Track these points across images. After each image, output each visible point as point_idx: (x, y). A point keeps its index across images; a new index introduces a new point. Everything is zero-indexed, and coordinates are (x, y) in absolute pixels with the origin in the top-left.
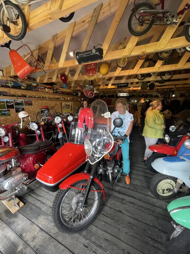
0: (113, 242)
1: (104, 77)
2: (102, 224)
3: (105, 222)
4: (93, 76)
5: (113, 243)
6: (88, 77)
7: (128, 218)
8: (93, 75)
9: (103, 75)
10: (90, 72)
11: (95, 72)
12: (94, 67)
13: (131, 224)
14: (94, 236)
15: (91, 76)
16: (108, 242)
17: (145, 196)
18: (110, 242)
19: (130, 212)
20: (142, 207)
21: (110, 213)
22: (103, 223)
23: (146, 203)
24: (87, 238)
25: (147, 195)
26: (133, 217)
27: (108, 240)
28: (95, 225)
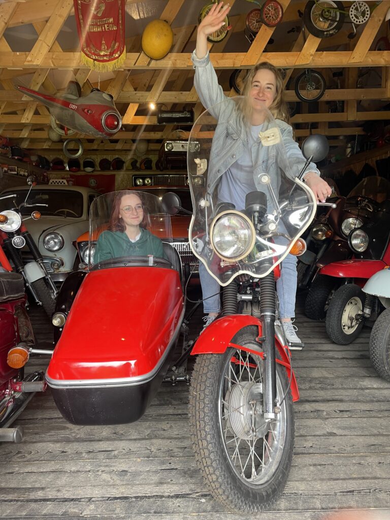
0: (366, 488)
1: (154, 65)
2: (312, 472)
3: (315, 465)
4: (111, 57)
5: (368, 491)
6: (92, 60)
7: (361, 439)
8: (111, 54)
9: (152, 59)
10: (101, 44)
11: (119, 47)
12: (115, 28)
13: (377, 446)
14: (314, 498)
15: (105, 58)
16: (355, 493)
17: (361, 391)
18: (359, 492)
19: (354, 428)
20: (372, 411)
21: (310, 445)
22: (312, 468)
23: (372, 401)
24: (301, 508)
25: (362, 389)
26: (367, 433)
27: (354, 490)
28: (295, 479)
